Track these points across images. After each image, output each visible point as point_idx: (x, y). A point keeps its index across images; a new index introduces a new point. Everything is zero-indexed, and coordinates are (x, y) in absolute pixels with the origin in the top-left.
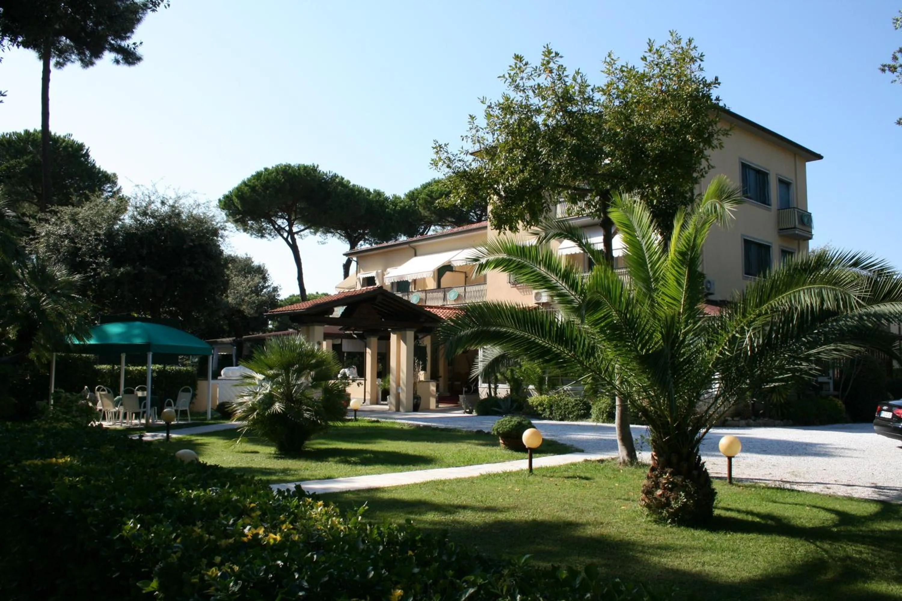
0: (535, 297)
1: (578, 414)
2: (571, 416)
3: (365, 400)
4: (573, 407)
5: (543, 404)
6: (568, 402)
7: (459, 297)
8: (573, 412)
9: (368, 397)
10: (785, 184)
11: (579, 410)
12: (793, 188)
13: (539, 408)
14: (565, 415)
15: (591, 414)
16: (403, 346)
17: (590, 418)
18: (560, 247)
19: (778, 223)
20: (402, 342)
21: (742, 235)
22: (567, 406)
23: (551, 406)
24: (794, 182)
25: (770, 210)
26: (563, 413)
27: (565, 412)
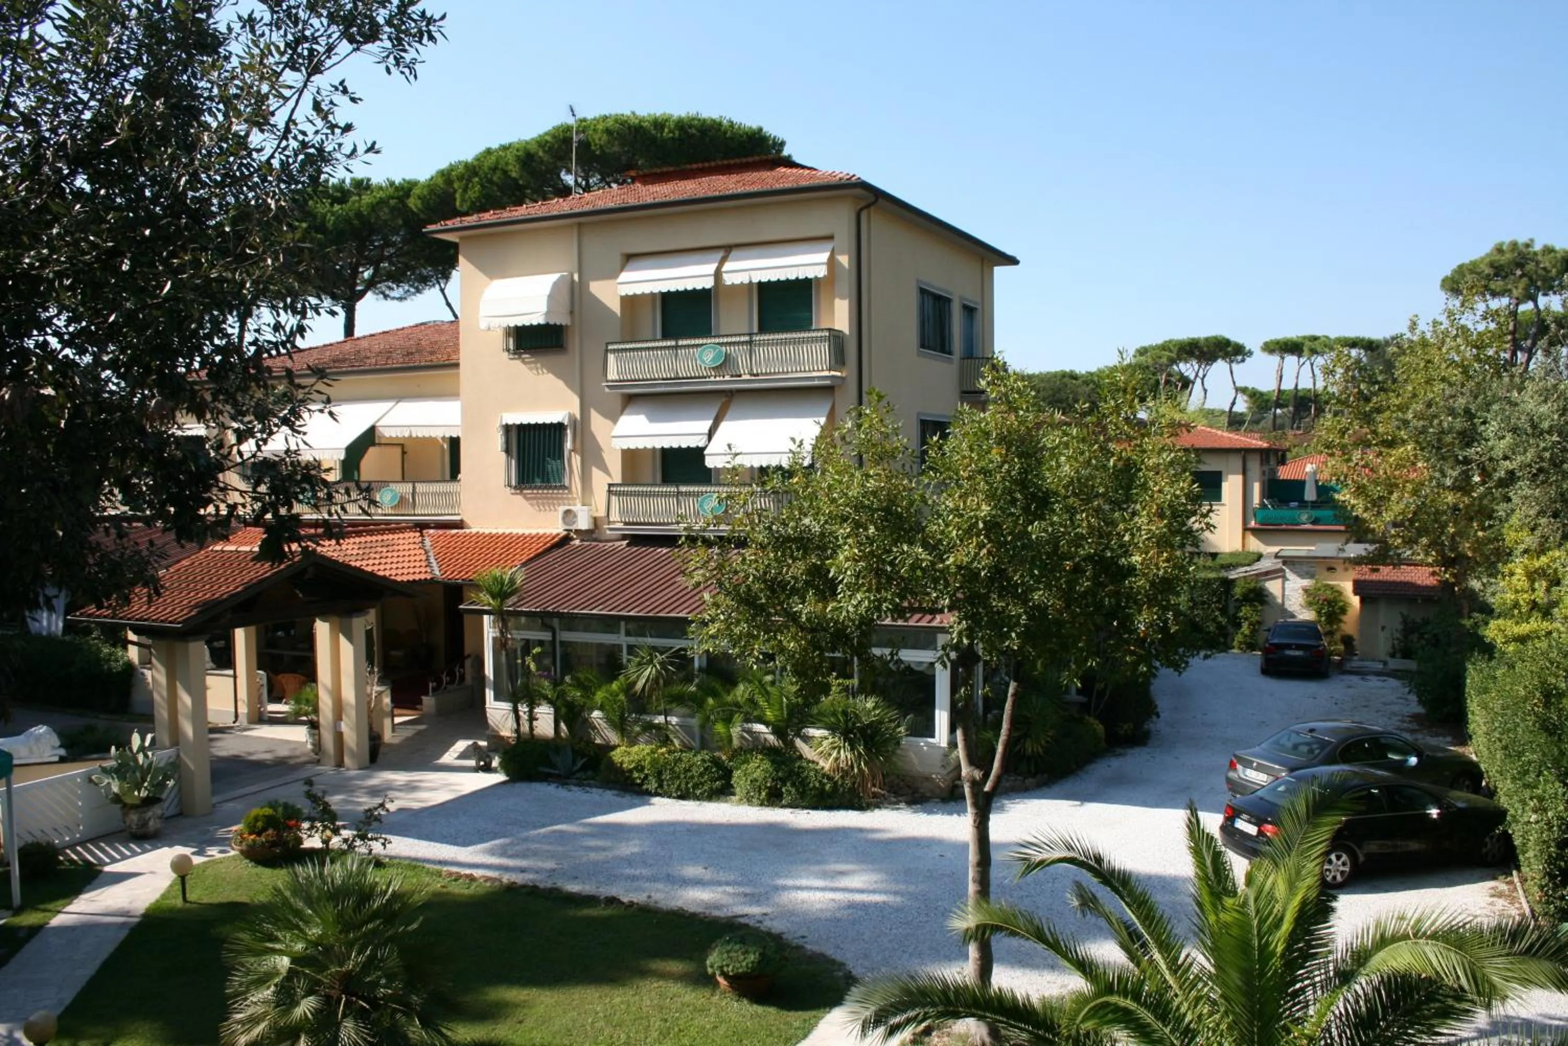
0: (564, 518)
1: (711, 789)
2: (698, 792)
3: (236, 716)
4: (701, 775)
5: (643, 768)
6: (691, 766)
7: (402, 501)
8: (702, 784)
9: (243, 709)
10: (969, 311)
11: (714, 780)
12: (978, 316)
13: (636, 775)
14: (687, 789)
15: (732, 786)
16: (346, 648)
17: (734, 794)
18: (614, 434)
19: (961, 383)
20: (342, 639)
21: (919, 414)
22: (689, 774)
23: (660, 773)
24: (979, 307)
25: (950, 361)
26: (683, 786)
27: (687, 783)
